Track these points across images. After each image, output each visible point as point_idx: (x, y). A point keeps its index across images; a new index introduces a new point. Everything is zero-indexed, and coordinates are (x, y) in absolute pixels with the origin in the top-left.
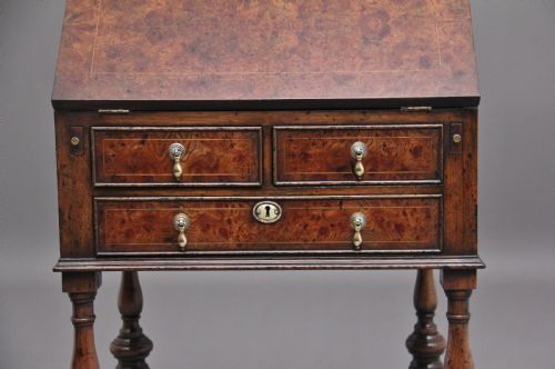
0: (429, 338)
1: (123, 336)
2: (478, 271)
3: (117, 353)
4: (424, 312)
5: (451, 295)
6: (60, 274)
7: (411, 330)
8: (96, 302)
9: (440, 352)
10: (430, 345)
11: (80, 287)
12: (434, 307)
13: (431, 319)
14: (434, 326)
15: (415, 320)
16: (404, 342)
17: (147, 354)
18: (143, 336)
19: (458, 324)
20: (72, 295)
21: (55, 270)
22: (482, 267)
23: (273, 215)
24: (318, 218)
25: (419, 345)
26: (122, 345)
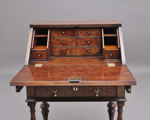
1: (43, 104)
3: (42, 108)
20: (30, 107)
21: (26, 102)
22: (126, 101)
23: (77, 89)
24: (88, 90)
25: (110, 106)
26: (43, 106)
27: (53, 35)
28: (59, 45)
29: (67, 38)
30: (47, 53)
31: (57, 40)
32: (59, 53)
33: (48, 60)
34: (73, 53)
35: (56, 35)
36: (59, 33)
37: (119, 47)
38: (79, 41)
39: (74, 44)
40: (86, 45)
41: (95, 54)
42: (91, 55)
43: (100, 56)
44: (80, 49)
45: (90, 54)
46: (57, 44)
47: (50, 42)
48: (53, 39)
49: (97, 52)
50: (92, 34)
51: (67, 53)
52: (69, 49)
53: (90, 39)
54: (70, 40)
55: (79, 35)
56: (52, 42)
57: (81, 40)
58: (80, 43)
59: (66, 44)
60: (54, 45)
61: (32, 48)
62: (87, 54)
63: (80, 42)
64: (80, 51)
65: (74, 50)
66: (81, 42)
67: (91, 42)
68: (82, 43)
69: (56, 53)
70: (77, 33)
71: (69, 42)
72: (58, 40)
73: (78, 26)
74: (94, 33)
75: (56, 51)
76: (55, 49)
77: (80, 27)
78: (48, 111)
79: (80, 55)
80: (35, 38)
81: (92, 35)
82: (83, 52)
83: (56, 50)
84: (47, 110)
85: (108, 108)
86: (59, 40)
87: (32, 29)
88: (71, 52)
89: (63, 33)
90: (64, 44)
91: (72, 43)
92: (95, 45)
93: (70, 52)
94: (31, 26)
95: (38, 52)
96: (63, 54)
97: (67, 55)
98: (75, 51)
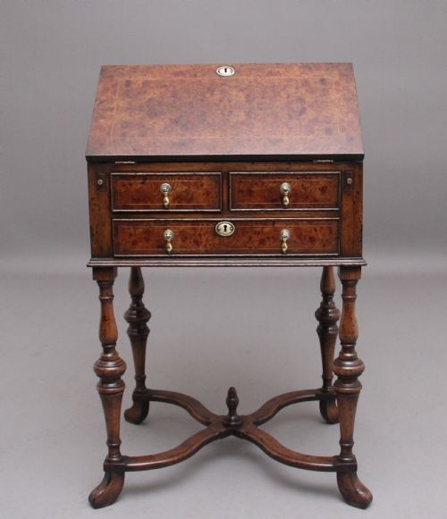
0: (330, 310)
1: (132, 308)
2: (363, 267)
3: (129, 319)
4: (327, 294)
5: (344, 282)
6: (91, 269)
7: (319, 306)
8: (114, 287)
9: (338, 319)
10: (330, 315)
11: (104, 277)
12: (333, 291)
13: (331, 298)
14: (333, 303)
15: (321, 299)
16: (314, 314)
17: (147, 320)
18: (145, 309)
19: (348, 302)
20: (99, 282)
21: (88, 266)
22: (365, 265)
23: (229, 230)
24: (259, 233)
25: (323, 315)
26: (132, 314)
78: (147, 331)
84: (142, 327)
85: (317, 323)
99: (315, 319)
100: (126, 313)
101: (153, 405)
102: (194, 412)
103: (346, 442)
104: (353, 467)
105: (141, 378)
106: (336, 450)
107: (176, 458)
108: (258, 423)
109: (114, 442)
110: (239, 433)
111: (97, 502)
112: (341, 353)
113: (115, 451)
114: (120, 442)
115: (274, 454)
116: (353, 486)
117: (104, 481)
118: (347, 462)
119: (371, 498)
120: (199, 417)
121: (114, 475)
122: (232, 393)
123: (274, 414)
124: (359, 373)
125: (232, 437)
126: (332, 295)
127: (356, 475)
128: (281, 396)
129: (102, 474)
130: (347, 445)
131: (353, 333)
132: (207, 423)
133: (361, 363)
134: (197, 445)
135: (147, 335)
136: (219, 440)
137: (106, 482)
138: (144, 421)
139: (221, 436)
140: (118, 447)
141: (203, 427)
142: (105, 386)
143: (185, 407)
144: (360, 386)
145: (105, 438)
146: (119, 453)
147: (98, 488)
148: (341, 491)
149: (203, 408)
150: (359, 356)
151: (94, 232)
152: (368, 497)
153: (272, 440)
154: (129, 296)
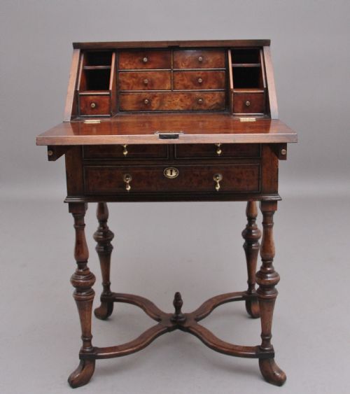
0: (253, 231)
1: (99, 231)
2: (278, 202)
3: (97, 239)
4: (251, 219)
5: (265, 214)
6: (67, 204)
7: (244, 227)
8: (85, 218)
9: (259, 238)
10: (254, 235)
11: (77, 211)
12: (256, 216)
13: (254, 222)
14: (256, 225)
15: (246, 222)
16: (241, 233)
17: (111, 239)
18: (109, 231)
19: (267, 224)
20: (74, 215)
22: (280, 200)
23: (174, 174)
24: (198, 176)
25: (248, 235)
26: (99, 235)
27: (123, 64)
28: (134, 86)
29: (153, 73)
30: (110, 101)
31: (132, 76)
32: (135, 106)
33: (111, 116)
34: (166, 105)
35: (129, 67)
36: (137, 60)
37: (265, 86)
38: (178, 78)
39: (168, 86)
40: (195, 87)
41: (213, 107)
42: (206, 109)
43: (223, 111)
44: (181, 95)
45: (203, 107)
46: (131, 85)
47: (117, 82)
48: (122, 75)
49: (218, 101)
50: (207, 62)
51: (152, 105)
52: (156, 97)
53: (202, 74)
54: (158, 75)
55: (177, 64)
56: (120, 82)
57: (183, 76)
58: (180, 82)
59: (151, 85)
60: (125, 87)
61: (78, 89)
62: (197, 107)
63: (181, 80)
64: (181, 100)
65: (168, 98)
66: (183, 80)
67: (205, 80)
68: (185, 82)
69: (129, 107)
70: (175, 60)
71: (157, 81)
72: (134, 77)
73: (177, 45)
74: (211, 61)
75: (130, 101)
76: (126, 97)
77: (181, 46)
78: (111, 248)
79: (181, 109)
80: (85, 71)
81: (206, 66)
82: (188, 102)
83: (129, 98)
84: (107, 245)
86: (135, 75)
87: (78, 51)
88: (162, 103)
89: (145, 60)
90: (146, 85)
91: (163, 82)
92: (214, 86)
93: (158, 102)
94: (76, 46)
95: (91, 98)
96: (143, 107)
97: (154, 109)
98: (170, 100)
99: (242, 237)
100: (95, 234)
101: (116, 304)
102: (148, 311)
103: (266, 335)
104: (272, 355)
105: (107, 284)
106: (258, 342)
107: (135, 348)
108: (198, 320)
109: (87, 336)
110: (183, 327)
111: (75, 383)
112: (262, 268)
113: (88, 344)
114: (91, 337)
115: (211, 344)
116: (272, 369)
117: (79, 366)
118: (266, 350)
119: (285, 379)
120: (152, 315)
121: (87, 362)
122: (178, 296)
123: (210, 312)
124: (276, 283)
125: (178, 331)
126: (255, 219)
127: (273, 360)
128: (215, 298)
129: (78, 361)
130: (267, 338)
131: (271, 252)
132: (158, 320)
133: (277, 275)
134: (151, 338)
135: (111, 251)
136: (168, 333)
137: (81, 367)
138: (110, 317)
139: (169, 330)
140: (90, 341)
141: (156, 323)
142: (79, 294)
143: (141, 307)
144: (276, 292)
145: (80, 333)
146: (91, 345)
147: (75, 373)
148: (262, 373)
149: (155, 307)
150: (275, 270)
151: (69, 175)
152: (283, 377)
153: (209, 333)
154: (97, 221)
